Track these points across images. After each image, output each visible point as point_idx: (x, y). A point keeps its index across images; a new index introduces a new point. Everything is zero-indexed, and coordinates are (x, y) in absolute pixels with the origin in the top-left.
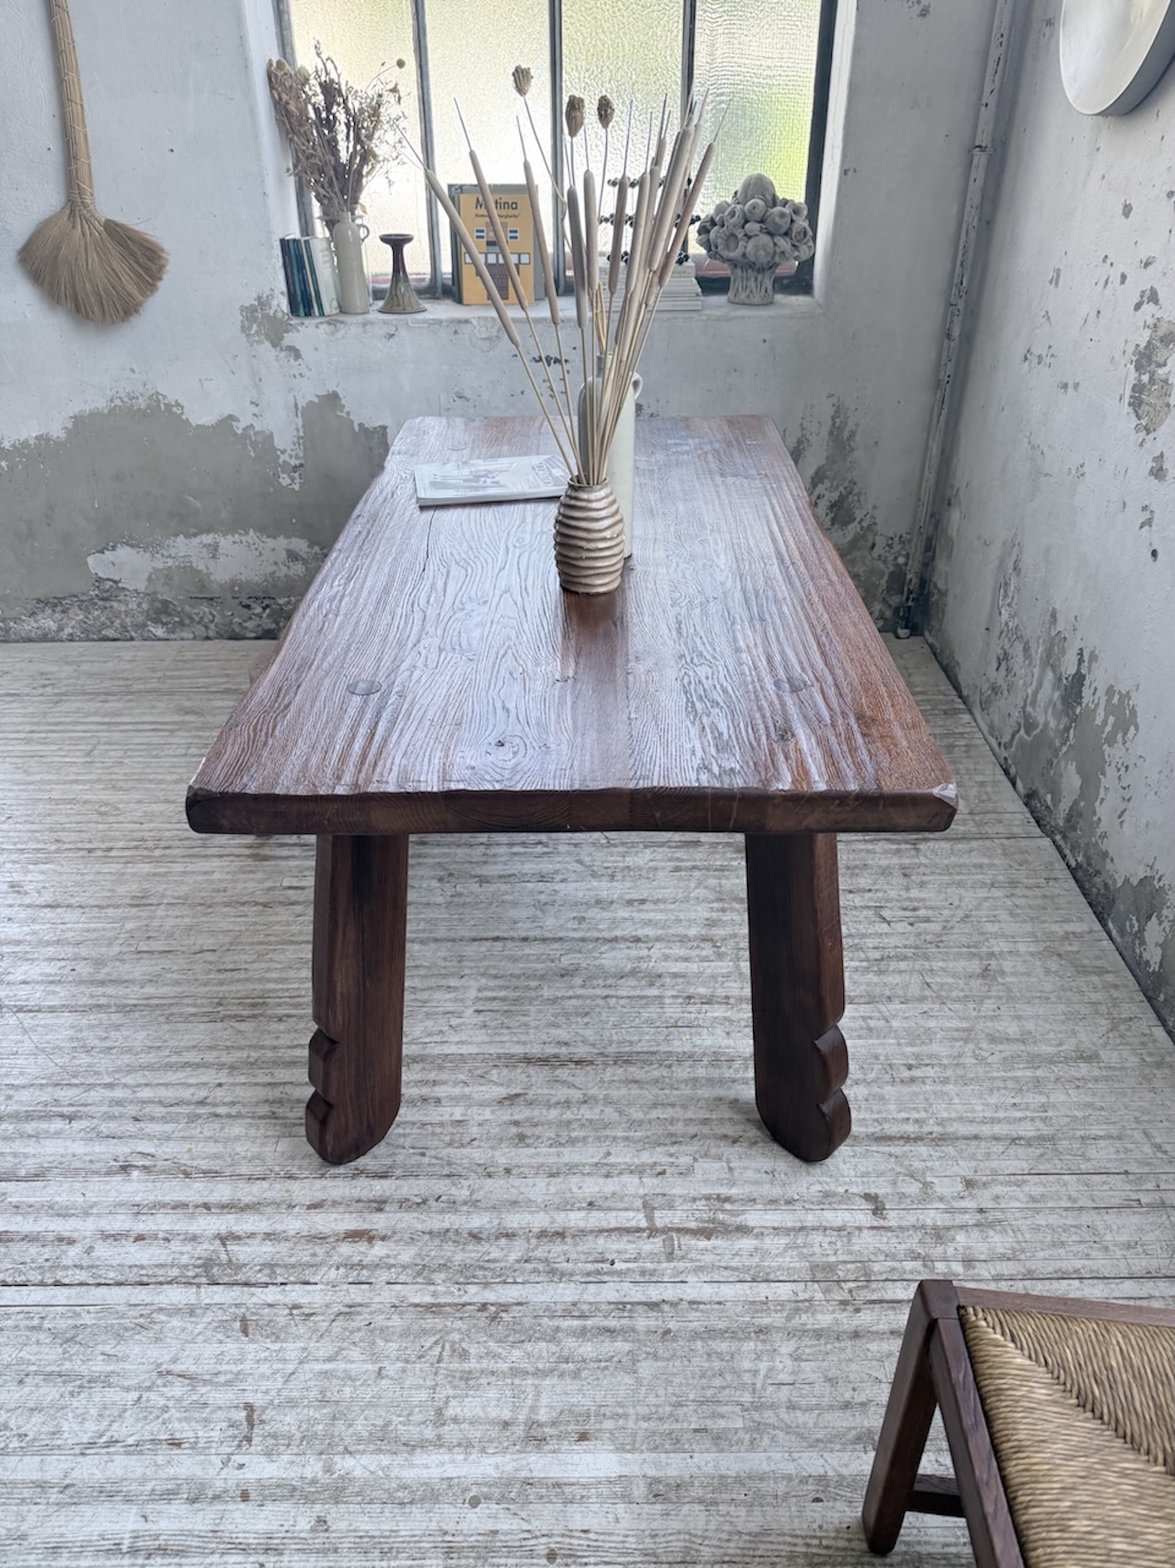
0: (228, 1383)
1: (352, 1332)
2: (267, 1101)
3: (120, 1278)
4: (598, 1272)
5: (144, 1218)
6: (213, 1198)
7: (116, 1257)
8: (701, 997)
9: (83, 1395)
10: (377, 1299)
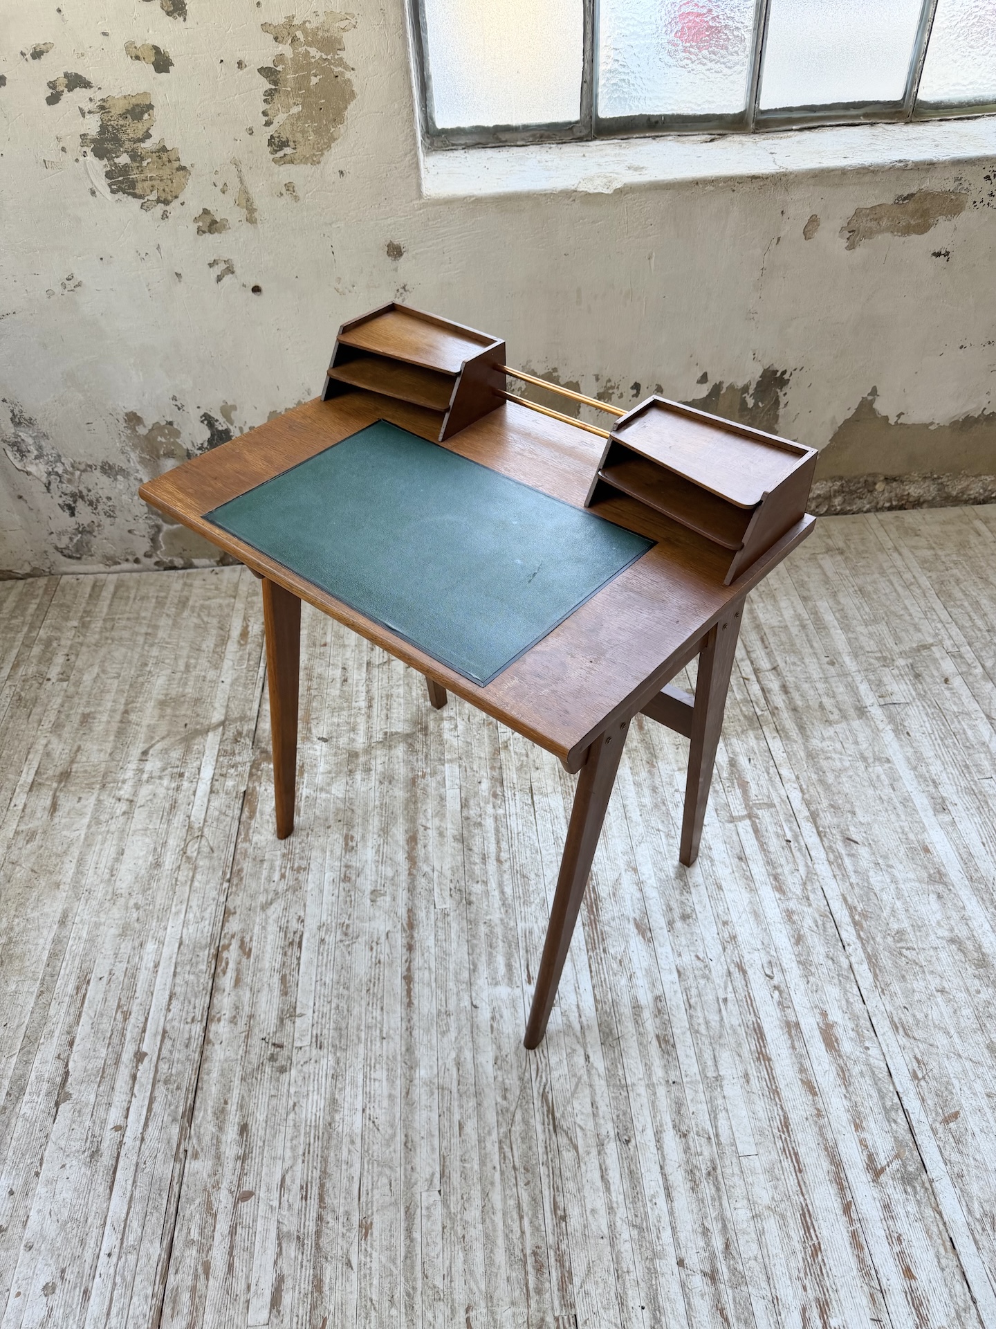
1: (918, 1022)
2: (693, 1189)
3: (958, 1277)
5: (884, 1281)
6: (837, 1206)
7: (937, 1292)
10: (882, 1009)
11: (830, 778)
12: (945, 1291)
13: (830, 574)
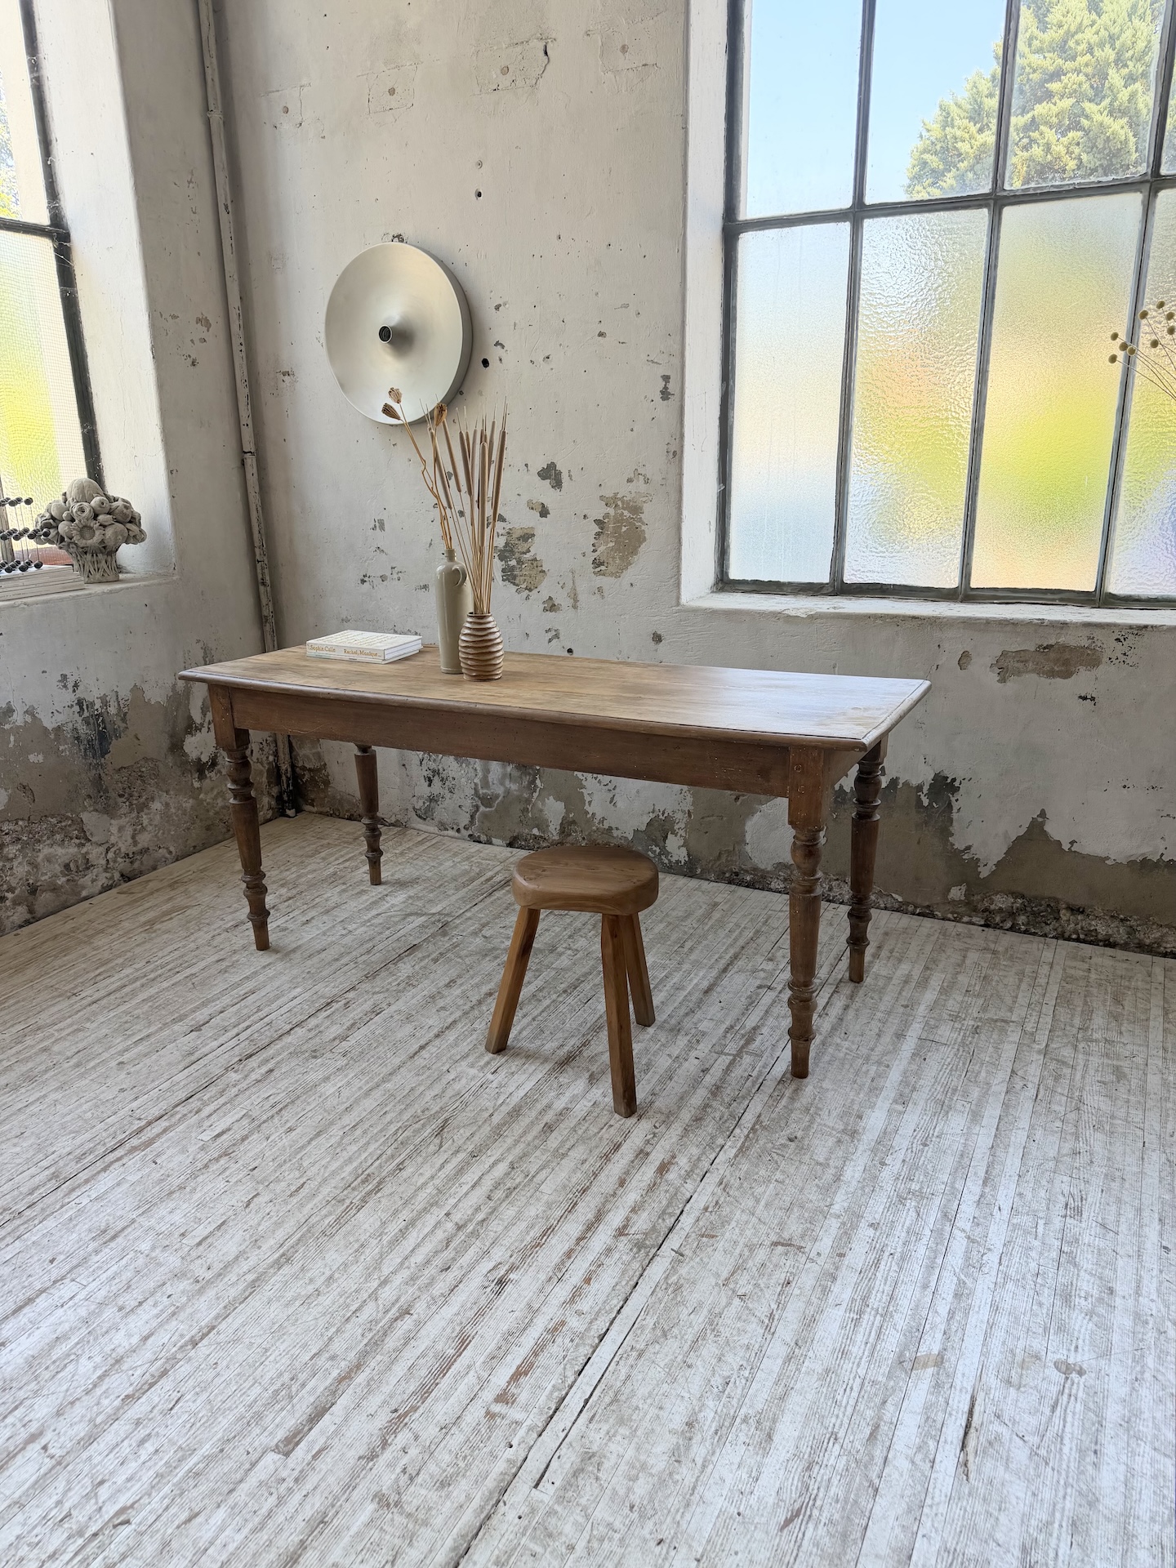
0: (751, 1250)
1: (741, 1187)
2: (491, 1191)
3: (623, 1296)
4: (754, 1083)
5: (567, 1276)
7: (598, 1296)
8: (569, 987)
9: (722, 1329)
10: (721, 1172)
11: (826, 1058)
12: (603, 1298)
13: (968, 962)
